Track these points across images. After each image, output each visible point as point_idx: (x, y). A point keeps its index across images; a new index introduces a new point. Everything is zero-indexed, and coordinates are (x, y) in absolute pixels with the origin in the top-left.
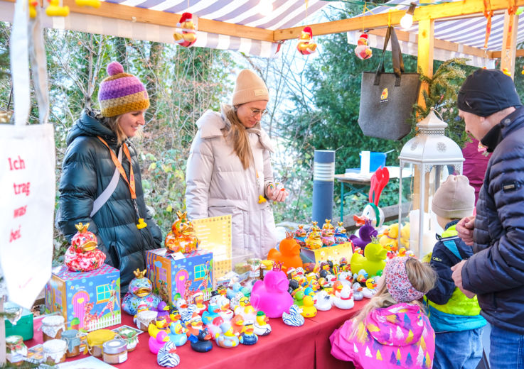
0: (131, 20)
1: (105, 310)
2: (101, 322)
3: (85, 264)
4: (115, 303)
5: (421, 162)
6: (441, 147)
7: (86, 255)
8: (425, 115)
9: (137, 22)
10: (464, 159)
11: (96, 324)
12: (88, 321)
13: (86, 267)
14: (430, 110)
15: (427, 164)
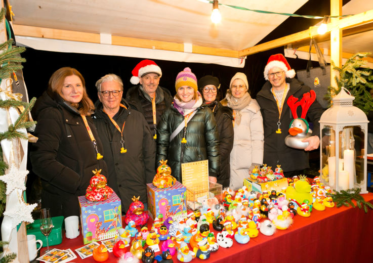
0: (152, 48)
1: (111, 227)
2: (108, 235)
3: (98, 197)
4: (118, 222)
5: (336, 124)
6: (351, 113)
7: (99, 191)
8: (337, 93)
9: (156, 49)
10: (369, 122)
11: (104, 235)
12: (98, 234)
13: (99, 199)
14: (341, 89)
15: (340, 125)
